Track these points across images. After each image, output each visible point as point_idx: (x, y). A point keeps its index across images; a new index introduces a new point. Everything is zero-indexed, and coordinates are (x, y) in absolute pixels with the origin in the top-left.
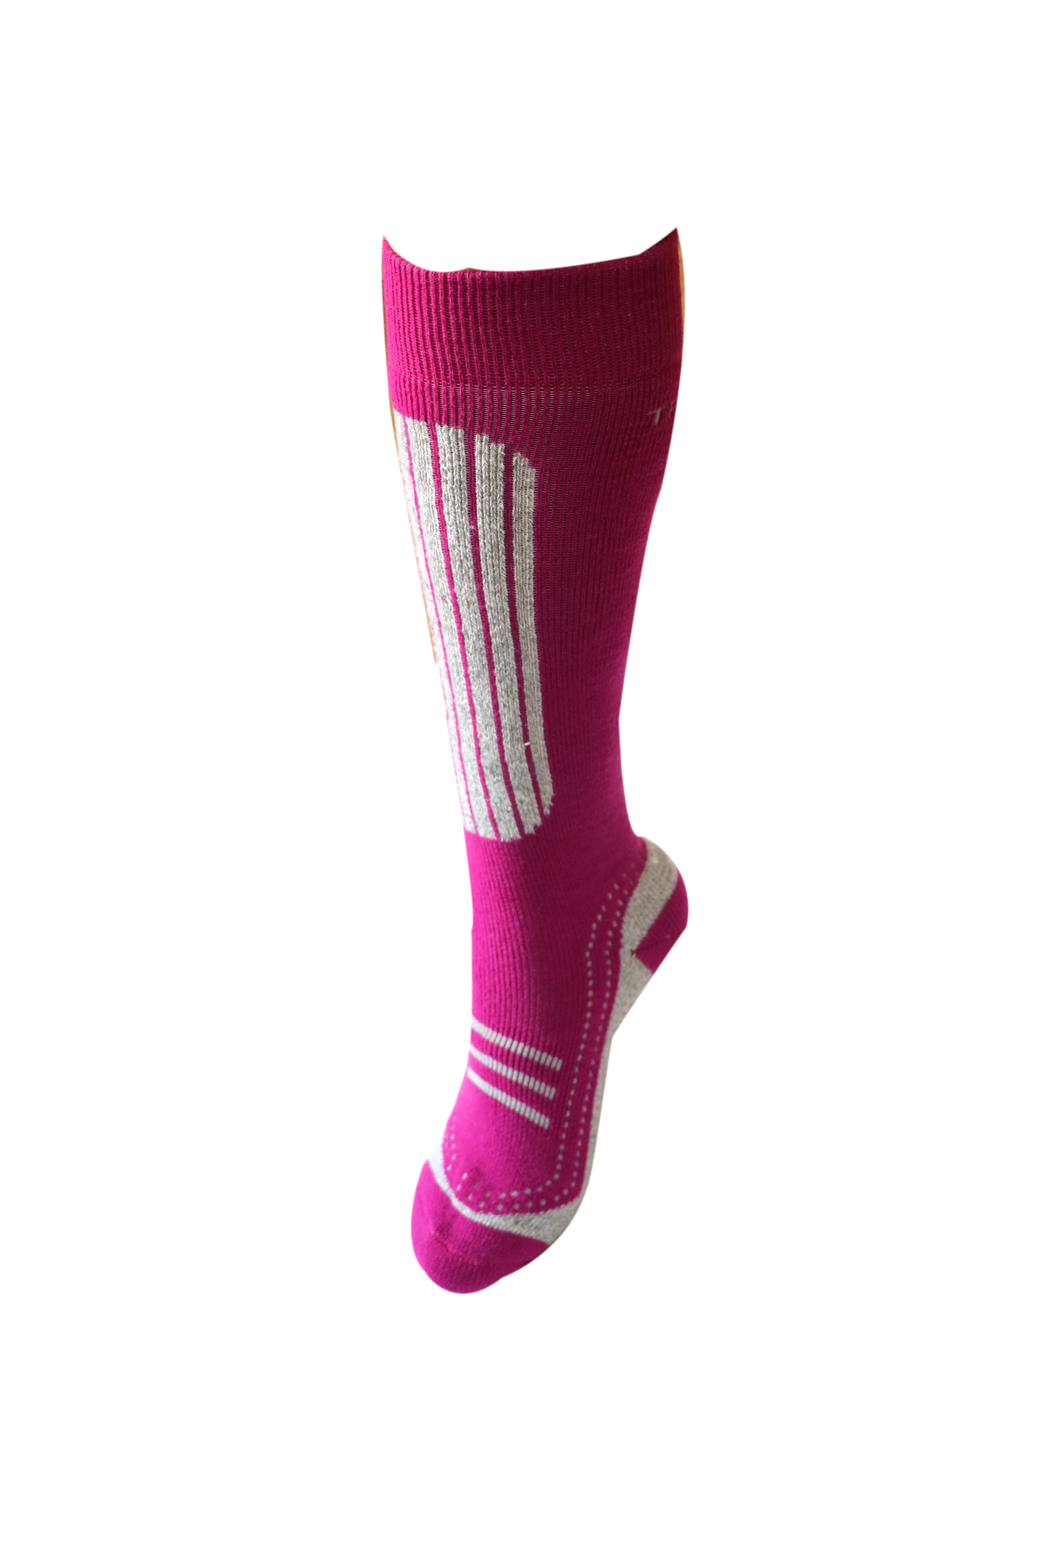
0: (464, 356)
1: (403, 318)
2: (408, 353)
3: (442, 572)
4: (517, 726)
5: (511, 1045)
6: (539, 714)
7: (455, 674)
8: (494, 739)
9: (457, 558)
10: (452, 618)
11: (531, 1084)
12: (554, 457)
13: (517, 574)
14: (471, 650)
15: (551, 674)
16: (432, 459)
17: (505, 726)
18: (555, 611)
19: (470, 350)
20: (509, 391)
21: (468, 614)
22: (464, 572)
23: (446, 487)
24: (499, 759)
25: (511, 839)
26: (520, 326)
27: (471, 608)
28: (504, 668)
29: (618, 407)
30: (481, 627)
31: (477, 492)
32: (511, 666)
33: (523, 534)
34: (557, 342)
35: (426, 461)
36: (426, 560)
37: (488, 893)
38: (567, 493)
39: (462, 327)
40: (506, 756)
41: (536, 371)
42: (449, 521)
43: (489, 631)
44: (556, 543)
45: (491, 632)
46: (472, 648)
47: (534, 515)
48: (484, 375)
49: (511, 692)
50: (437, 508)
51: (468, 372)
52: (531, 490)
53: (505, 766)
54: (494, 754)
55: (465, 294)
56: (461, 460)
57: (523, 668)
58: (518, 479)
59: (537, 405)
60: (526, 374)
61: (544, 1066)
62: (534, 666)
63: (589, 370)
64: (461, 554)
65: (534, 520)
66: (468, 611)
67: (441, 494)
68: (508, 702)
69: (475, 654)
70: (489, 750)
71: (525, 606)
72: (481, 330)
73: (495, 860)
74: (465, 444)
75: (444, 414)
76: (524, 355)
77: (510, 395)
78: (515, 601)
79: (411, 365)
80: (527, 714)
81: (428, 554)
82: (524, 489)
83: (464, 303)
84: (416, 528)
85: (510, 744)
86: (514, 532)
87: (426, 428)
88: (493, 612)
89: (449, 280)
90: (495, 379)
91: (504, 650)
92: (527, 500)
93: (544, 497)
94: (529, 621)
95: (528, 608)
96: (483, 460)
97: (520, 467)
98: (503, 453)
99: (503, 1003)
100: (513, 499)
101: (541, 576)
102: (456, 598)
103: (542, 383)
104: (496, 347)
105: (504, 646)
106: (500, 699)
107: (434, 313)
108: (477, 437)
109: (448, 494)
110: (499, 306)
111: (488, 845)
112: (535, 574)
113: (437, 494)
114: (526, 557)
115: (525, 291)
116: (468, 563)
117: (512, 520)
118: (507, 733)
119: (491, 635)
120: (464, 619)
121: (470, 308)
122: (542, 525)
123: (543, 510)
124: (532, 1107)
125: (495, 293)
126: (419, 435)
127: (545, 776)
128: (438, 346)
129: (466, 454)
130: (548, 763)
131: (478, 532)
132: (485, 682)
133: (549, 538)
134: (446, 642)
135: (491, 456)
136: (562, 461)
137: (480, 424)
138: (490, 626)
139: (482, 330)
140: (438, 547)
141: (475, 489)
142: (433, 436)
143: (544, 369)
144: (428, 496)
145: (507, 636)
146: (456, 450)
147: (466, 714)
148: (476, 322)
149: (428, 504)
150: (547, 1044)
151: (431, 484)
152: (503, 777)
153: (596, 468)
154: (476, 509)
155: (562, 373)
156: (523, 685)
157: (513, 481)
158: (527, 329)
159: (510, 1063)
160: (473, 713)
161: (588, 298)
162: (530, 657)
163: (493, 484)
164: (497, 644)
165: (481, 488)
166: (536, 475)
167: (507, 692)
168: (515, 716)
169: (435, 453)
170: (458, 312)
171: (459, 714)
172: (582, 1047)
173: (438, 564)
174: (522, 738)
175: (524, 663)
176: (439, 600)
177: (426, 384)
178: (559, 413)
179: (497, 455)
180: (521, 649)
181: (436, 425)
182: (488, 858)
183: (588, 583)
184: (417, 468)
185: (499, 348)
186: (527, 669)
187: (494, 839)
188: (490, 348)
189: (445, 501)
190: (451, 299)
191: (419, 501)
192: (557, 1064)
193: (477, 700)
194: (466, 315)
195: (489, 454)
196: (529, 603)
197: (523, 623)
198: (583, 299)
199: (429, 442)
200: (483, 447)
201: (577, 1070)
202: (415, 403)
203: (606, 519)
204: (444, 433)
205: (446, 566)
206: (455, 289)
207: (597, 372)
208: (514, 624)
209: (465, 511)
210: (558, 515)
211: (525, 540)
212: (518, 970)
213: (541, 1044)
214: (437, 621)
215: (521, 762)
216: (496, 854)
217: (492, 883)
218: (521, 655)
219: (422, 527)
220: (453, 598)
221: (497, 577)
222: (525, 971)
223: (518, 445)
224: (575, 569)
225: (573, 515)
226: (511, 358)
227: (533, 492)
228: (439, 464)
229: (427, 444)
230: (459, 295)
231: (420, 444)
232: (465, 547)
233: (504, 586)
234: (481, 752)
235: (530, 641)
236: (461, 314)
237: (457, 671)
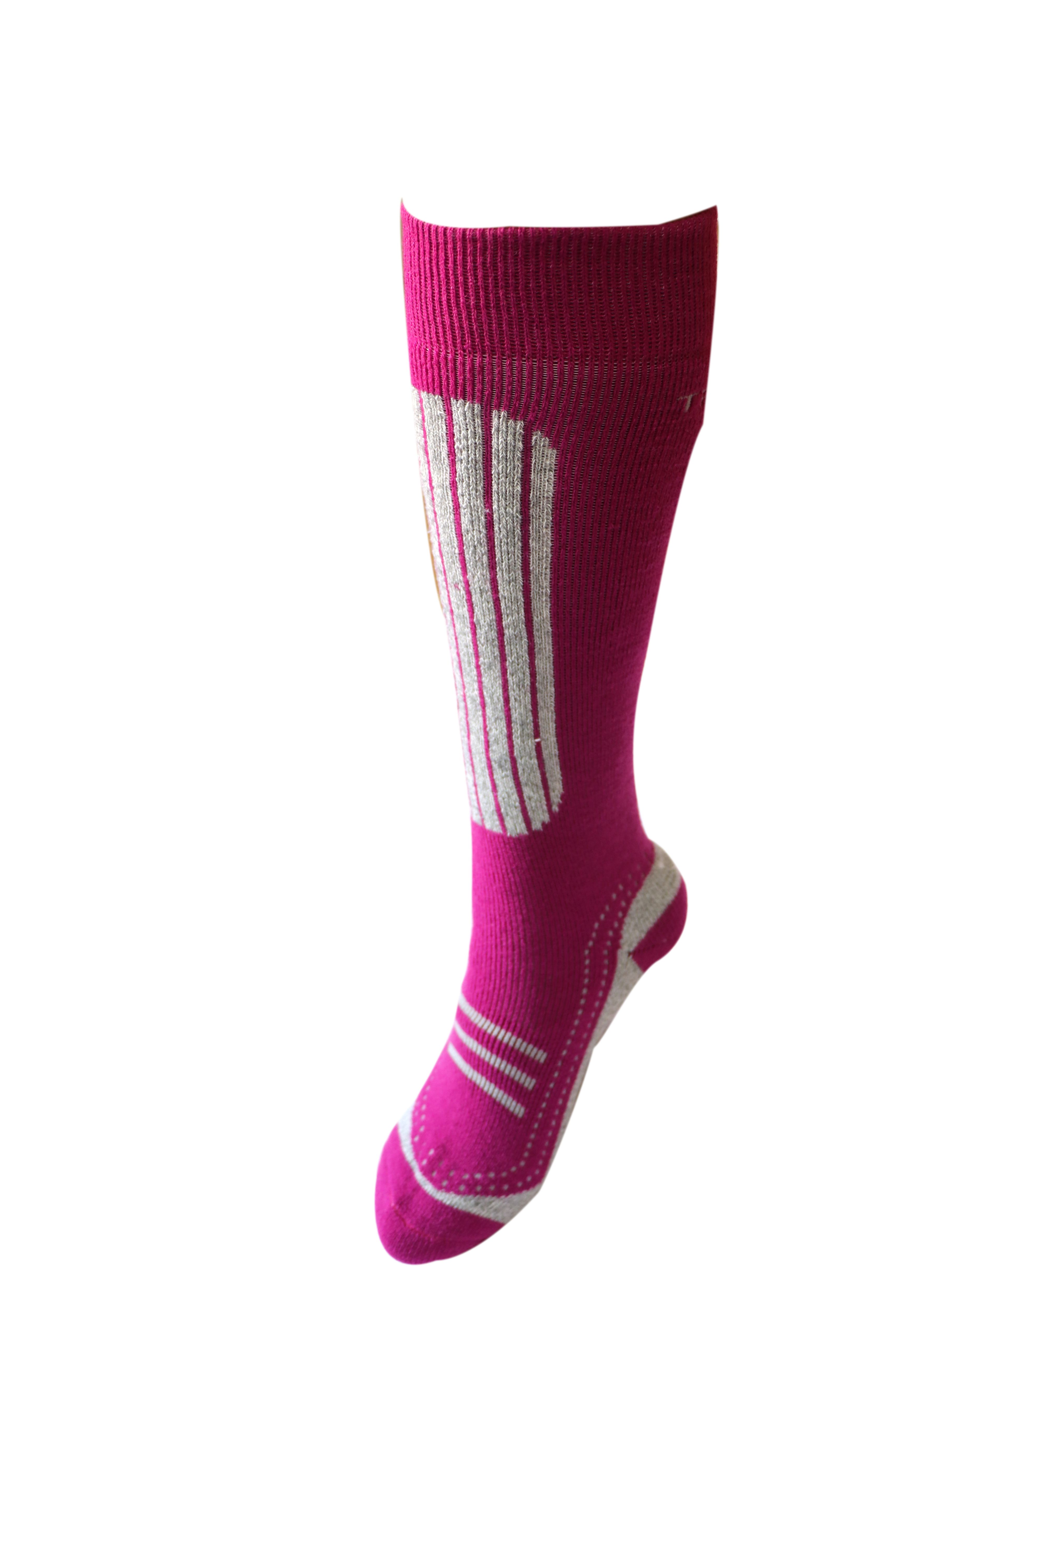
0: (482, 323)
1: (420, 283)
2: (425, 321)
3: (455, 557)
4: (528, 721)
5: (499, 1033)
6: (551, 710)
7: (467, 665)
8: (504, 734)
9: (470, 543)
10: (464, 606)
11: (513, 1073)
12: (576, 438)
13: (533, 562)
14: (482, 641)
15: (565, 670)
16: (447, 436)
17: (515, 720)
18: (572, 604)
19: (490, 317)
20: (530, 363)
21: (481, 603)
22: (477, 559)
23: (461, 466)
24: (508, 754)
25: (518, 834)
26: (544, 291)
27: (483, 597)
28: (516, 662)
29: (647, 388)
30: (494, 617)
31: (493, 473)
32: (524, 659)
33: (541, 520)
34: (584, 311)
35: (441, 438)
36: (440, 545)
37: (491, 884)
38: (590, 478)
39: (481, 290)
40: (515, 751)
41: (560, 342)
42: (463, 504)
43: (502, 621)
44: (576, 531)
45: (504, 623)
46: (484, 639)
47: (553, 500)
48: (504, 345)
49: (522, 686)
50: (451, 490)
51: (486, 341)
52: (551, 473)
53: (514, 761)
54: (504, 749)
55: (485, 253)
56: (477, 437)
57: (536, 662)
58: (537, 460)
59: (560, 379)
60: (549, 345)
61: (528, 1057)
62: (547, 661)
63: (617, 344)
64: (475, 539)
65: (553, 506)
66: (480, 600)
67: (456, 474)
68: (520, 697)
69: (487, 645)
70: (498, 744)
71: (541, 598)
72: (501, 294)
73: (501, 854)
74: (482, 421)
75: (460, 387)
76: (548, 324)
77: (531, 367)
78: (530, 592)
79: (427, 335)
80: (539, 709)
81: (442, 539)
82: (543, 471)
83: (484, 264)
84: (430, 511)
85: (519, 739)
86: (531, 517)
87: (441, 403)
88: (507, 602)
89: (468, 237)
90: (515, 349)
91: (517, 642)
92: (547, 483)
93: (564, 482)
94: (545, 613)
95: (544, 599)
96: (500, 438)
97: (540, 447)
98: (522, 431)
99: (496, 991)
100: (531, 482)
101: (559, 566)
102: (469, 586)
103: (567, 355)
104: (517, 314)
105: (517, 639)
106: (511, 693)
107: (452, 275)
108: (495, 413)
109: (462, 474)
110: (521, 267)
111: (494, 839)
112: (551, 564)
113: (451, 475)
114: (543, 545)
115: (551, 251)
116: (482, 549)
117: (529, 504)
118: (517, 728)
119: (504, 626)
120: (476, 607)
121: (490, 269)
122: (561, 512)
123: (563, 495)
124: (509, 1095)
125: (518, 252)
126: (434, 410)
127: (555, 773)
128: (455, 312)
129: (483, 431)
130: (558, 761)
131: (493, 516)
132: (496, 674)
133: (569, 526)
134: (458, 631)
135: (509, 434)
136: (585, 442)
137: (497, 398)
138: (503, 616)
139: (503, 295)
140: (452, 531)
141: (491, 469)
142: (448, 411)
143: (568, 341)
144: (442, 476)
145: (521, 627)
146: (472, 427)
147: (476, 706)
148: (496, 286)
149: (442, 485)
150: (535, 1036)
151: (446, 464)
152: (511, 772)
153: (621, 453)
154: (492, 491)
155: (588, 346)
156: (536, 680)
157: (532, 463)
158: (552, 295)
159: (495, 1050)
160: (483, 705)
161: (620, 264)
162: (544, 650)
163: (510, 465)
164: (509, 635)
165: (497, 468)
166: (556, 457)
167: (518, 686)
168: (526, 711)
169: (450, 430)
170: (477, 273)
171: (469, 706)
172: (569, 1042)
173: (451, 549)
174: (533, 733)
175: (538, 656)
176: (451, 587)
177: (442, 354)
178: (583, 390)
179: (516, 433)
180: (535, 641)
181: (452, 399)
182: (493, 851)
183: (607, 576)
184: (432, 446)
185: (521, 315)
186: (541, 663)
187: (500, 833)
188: (511, 315)
189: (459, 482)
190: (470, 258)
191: (433, 481)
192: (541, 1056)
193: (487, 692)
194: (485, 277)
195: (507, 432)
196: (544, 594)
197: (537, 614)
198: (614, 264)
199: (444, 418)
200: (501, 424)
201: (559, 1064)
202: (430, 375)
203: (630, 510)
204: (459, 408)
205: (460, 551)
206: (474, 248)
207: (627, 348)
208: (528, 615)
209: (480, 493)
210: (579, 502)
211: (542, 526)
212: (516, 961)
213: (528, 1036)
214: (449, 608)
215: (531, 758)
216: (501, 849)
217: (496, 875)
218: (534, 648)
219: (436, 509)
220: (465, 585)
221: (512, 564)
222: (523, 964)
223: (538, 422)
224: (595, 561)
225: (595, 502)
226: (534, 326)
227: (553, 475)
228: (454, 442)
229: (442, 421)
230: (478, 254)
231: (435, 420)
232: (480, 531)
233: (519, 575)
234: (490, 746)
235: (545, 634)
236: (480, 275)
237: (468, 661)
